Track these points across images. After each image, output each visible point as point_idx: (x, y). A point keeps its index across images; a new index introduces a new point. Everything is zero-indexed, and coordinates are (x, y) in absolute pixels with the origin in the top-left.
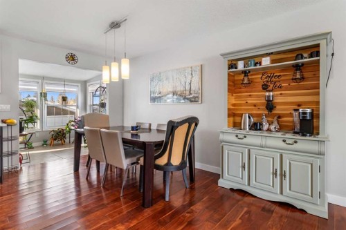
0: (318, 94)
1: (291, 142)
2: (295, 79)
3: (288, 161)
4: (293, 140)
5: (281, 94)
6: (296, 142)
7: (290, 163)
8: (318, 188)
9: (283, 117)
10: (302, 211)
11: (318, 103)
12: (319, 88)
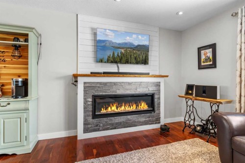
0: (27, 68)
1: (5, 104)
2: (14, 56)
3: (2, 120)
4: (7, 103)
5: (5, 67)
6: (9, 104)
7: (4, 121)
8: (25, 134)
9: (6, 85)
10: (14, 155)
11: (27, 74)
12: (28, 65)
